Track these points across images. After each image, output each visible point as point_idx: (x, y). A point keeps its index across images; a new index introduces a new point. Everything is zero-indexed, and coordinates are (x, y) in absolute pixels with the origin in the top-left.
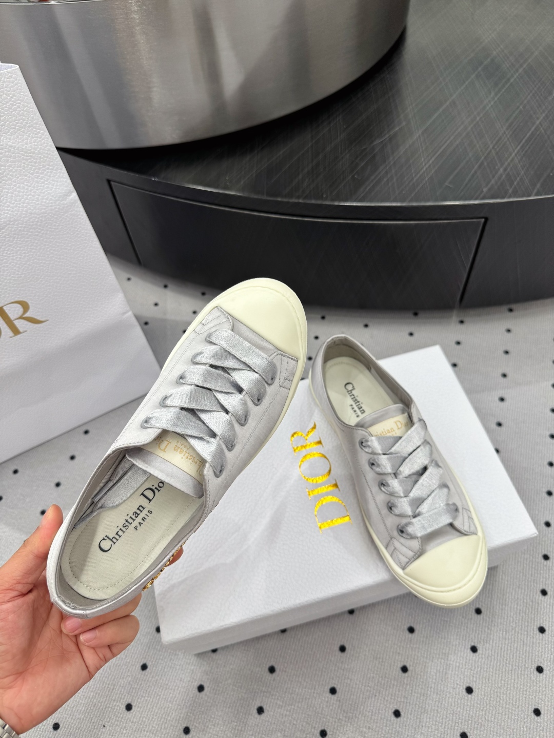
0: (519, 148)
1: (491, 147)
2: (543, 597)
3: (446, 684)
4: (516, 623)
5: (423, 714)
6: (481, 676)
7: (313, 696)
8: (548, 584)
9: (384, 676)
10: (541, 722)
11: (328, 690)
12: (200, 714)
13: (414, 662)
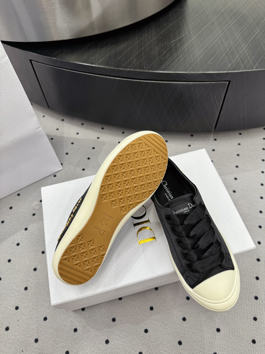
0: (247, 45)
1: (232, 44)
2: (257, 281)
3: (206, 327)
4: (243, 294)
5: (194, 343)
6: (225, 322)
7: (135, 333)
8: (260, 274)
9: (173, 323)
10: (256, 347)
11: (144, 331)
12: (75, 344)
13: (189, 315)
